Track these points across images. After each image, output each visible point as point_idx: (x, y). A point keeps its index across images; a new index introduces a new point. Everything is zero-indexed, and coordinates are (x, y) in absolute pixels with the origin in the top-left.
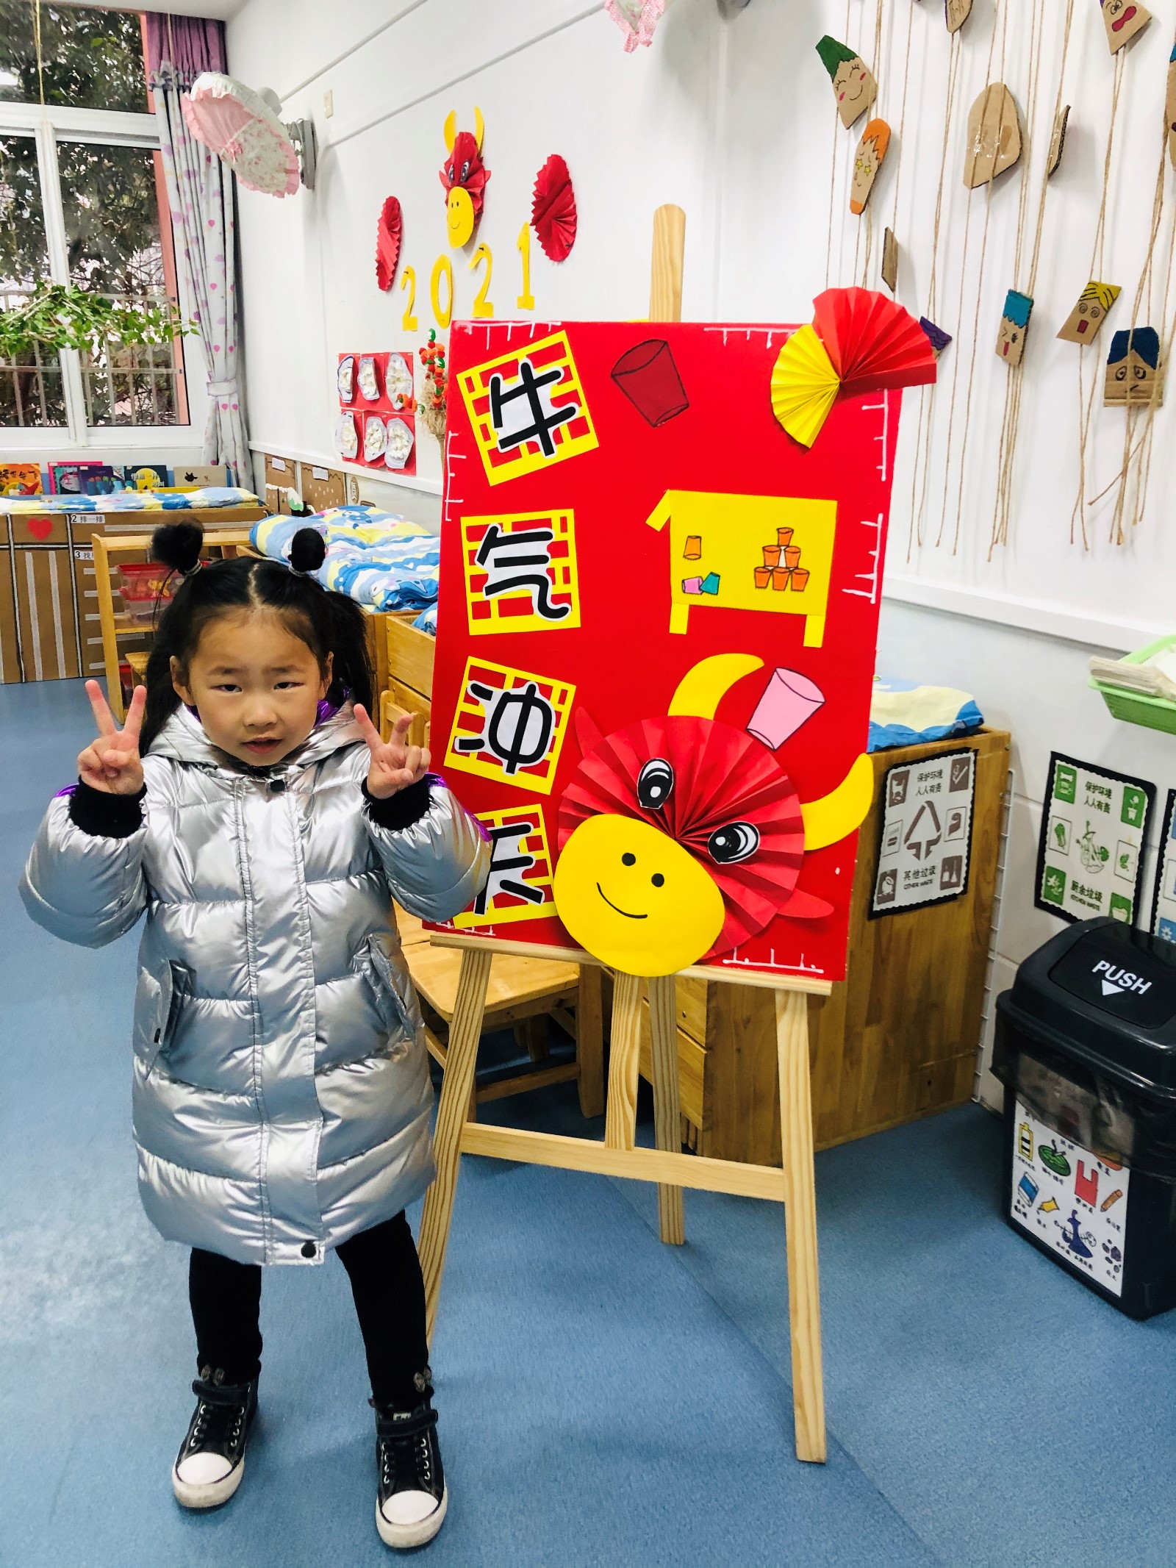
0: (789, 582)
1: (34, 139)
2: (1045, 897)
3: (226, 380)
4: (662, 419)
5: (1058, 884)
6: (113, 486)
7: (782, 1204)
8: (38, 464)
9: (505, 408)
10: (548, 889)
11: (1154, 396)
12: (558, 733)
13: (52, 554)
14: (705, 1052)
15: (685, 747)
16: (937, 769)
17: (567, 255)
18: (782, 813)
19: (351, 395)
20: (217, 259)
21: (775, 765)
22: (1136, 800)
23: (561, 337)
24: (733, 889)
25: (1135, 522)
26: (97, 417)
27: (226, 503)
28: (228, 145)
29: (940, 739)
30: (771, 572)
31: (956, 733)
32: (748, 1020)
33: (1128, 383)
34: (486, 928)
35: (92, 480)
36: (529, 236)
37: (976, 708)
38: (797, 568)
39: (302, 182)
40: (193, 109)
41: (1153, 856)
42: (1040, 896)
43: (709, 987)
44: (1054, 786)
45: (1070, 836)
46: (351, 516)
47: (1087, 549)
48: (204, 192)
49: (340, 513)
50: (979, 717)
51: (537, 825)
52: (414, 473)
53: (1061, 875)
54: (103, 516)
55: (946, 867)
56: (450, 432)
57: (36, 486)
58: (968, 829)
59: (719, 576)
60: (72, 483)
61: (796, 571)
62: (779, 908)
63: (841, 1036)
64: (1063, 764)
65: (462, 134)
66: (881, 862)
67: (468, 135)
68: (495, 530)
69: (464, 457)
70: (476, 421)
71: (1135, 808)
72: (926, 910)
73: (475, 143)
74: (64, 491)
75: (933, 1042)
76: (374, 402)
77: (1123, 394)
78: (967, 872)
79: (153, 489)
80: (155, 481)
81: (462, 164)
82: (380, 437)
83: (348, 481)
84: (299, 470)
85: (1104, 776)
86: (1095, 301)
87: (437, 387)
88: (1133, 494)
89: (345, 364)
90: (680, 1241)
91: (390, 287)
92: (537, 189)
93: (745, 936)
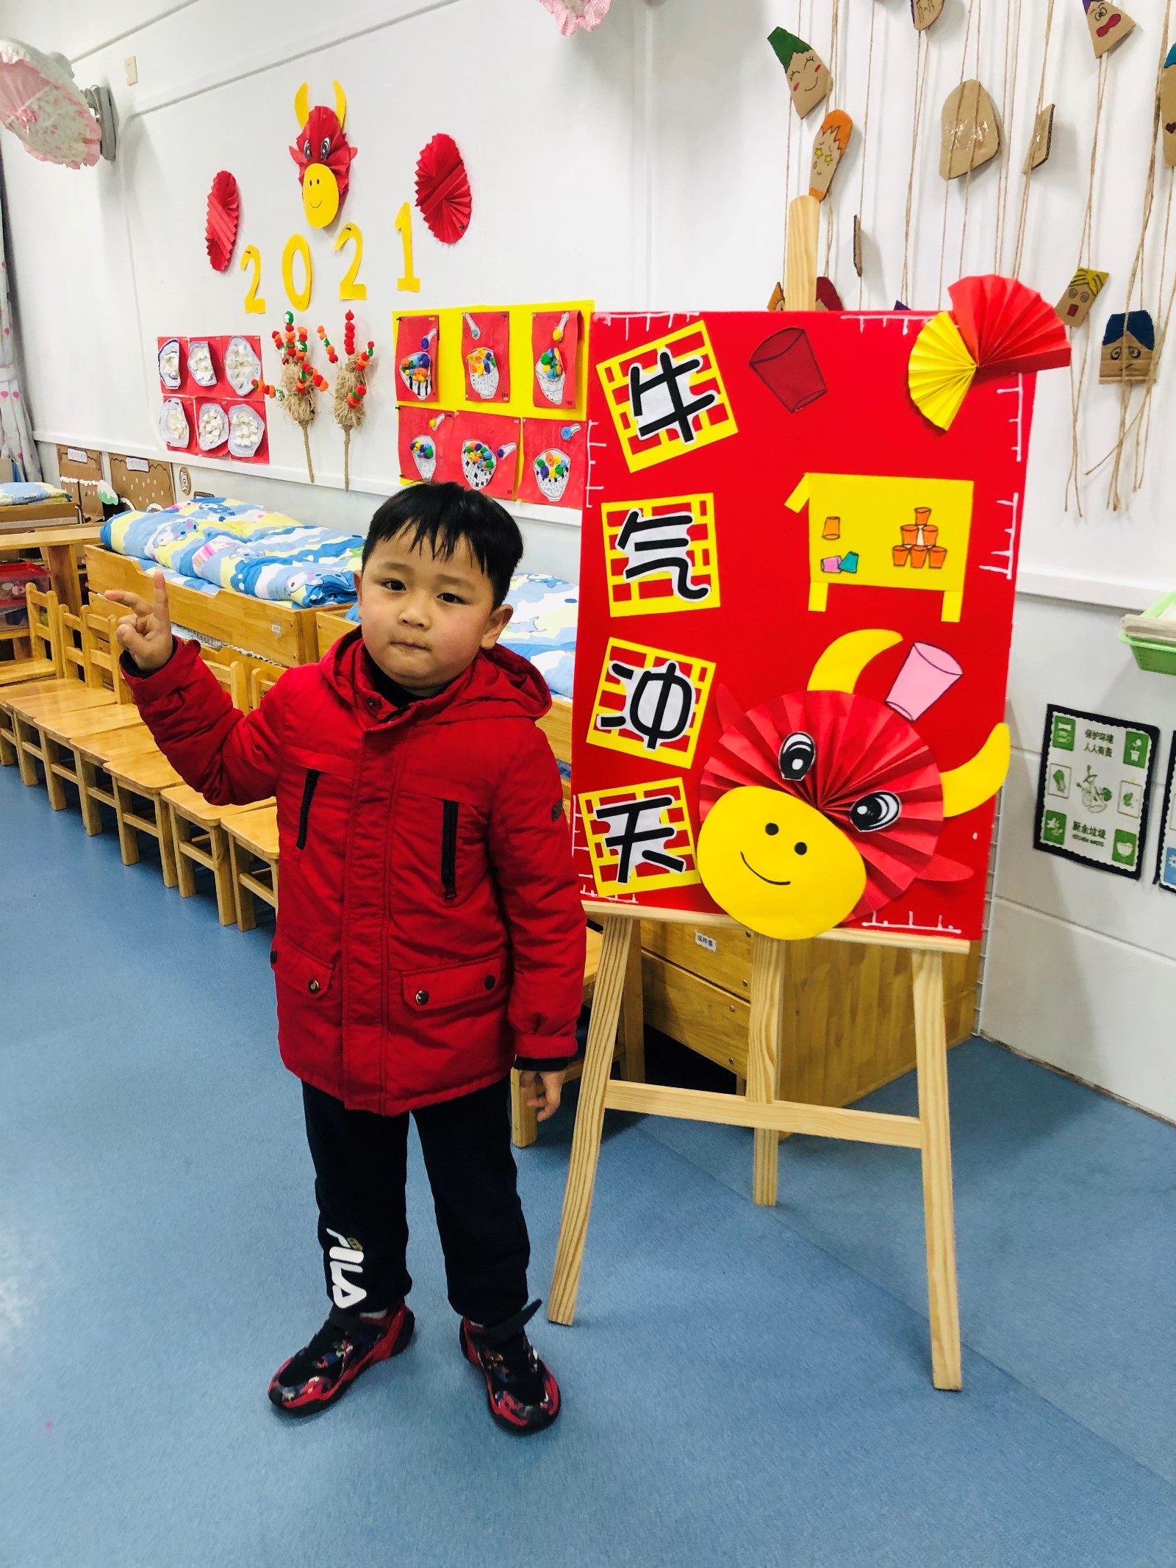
0: (927, 558)
2: (1045, 839)
4: (801, 404)
5: (1058, 825)
7: (919, 1151)
9: (644, 396)
10: (690, 857)
11: (1151, 374)
15: (826, 720)
18: (922, 782)
19: (179, 380)
21: (915, 737)
22: (1139, 743)
24: (874, 855)
25: (1135, 489)
27: (33, 500)
30: (910, 549)
33: (1124, 362)
36: (410, 217)
39: (101, 152)
41: (1159, 793)
42: (1040, 838)
44: (1052, 736)
45: (1070, 779)
46: (210, 509)
47: (1081, 516)
52: (267, 461)
53: (1061, 818)
59: (857, 555)
61: (934, 549)
62: (918, 872)
64: (1061, 715)
65: (318, 109)
67: (326, 109)
68: (635, 514)
69: (605, 445)
70: (615, 410)
71: (1137, 750)
73: (335, 118)
76: (210, 388)
77: (1119, 373)
81: (321, 140)
82: (219, 425)
83: (177, 471)
84: (106, 461)
85: (1104, 723)
86: (1086, 285)
87: (304, 373)
88: (1128, 465)
89: (168, 348)
90: (772, 1201)
91: (227, 267)
92: (420, 169)
93: (885, 901)
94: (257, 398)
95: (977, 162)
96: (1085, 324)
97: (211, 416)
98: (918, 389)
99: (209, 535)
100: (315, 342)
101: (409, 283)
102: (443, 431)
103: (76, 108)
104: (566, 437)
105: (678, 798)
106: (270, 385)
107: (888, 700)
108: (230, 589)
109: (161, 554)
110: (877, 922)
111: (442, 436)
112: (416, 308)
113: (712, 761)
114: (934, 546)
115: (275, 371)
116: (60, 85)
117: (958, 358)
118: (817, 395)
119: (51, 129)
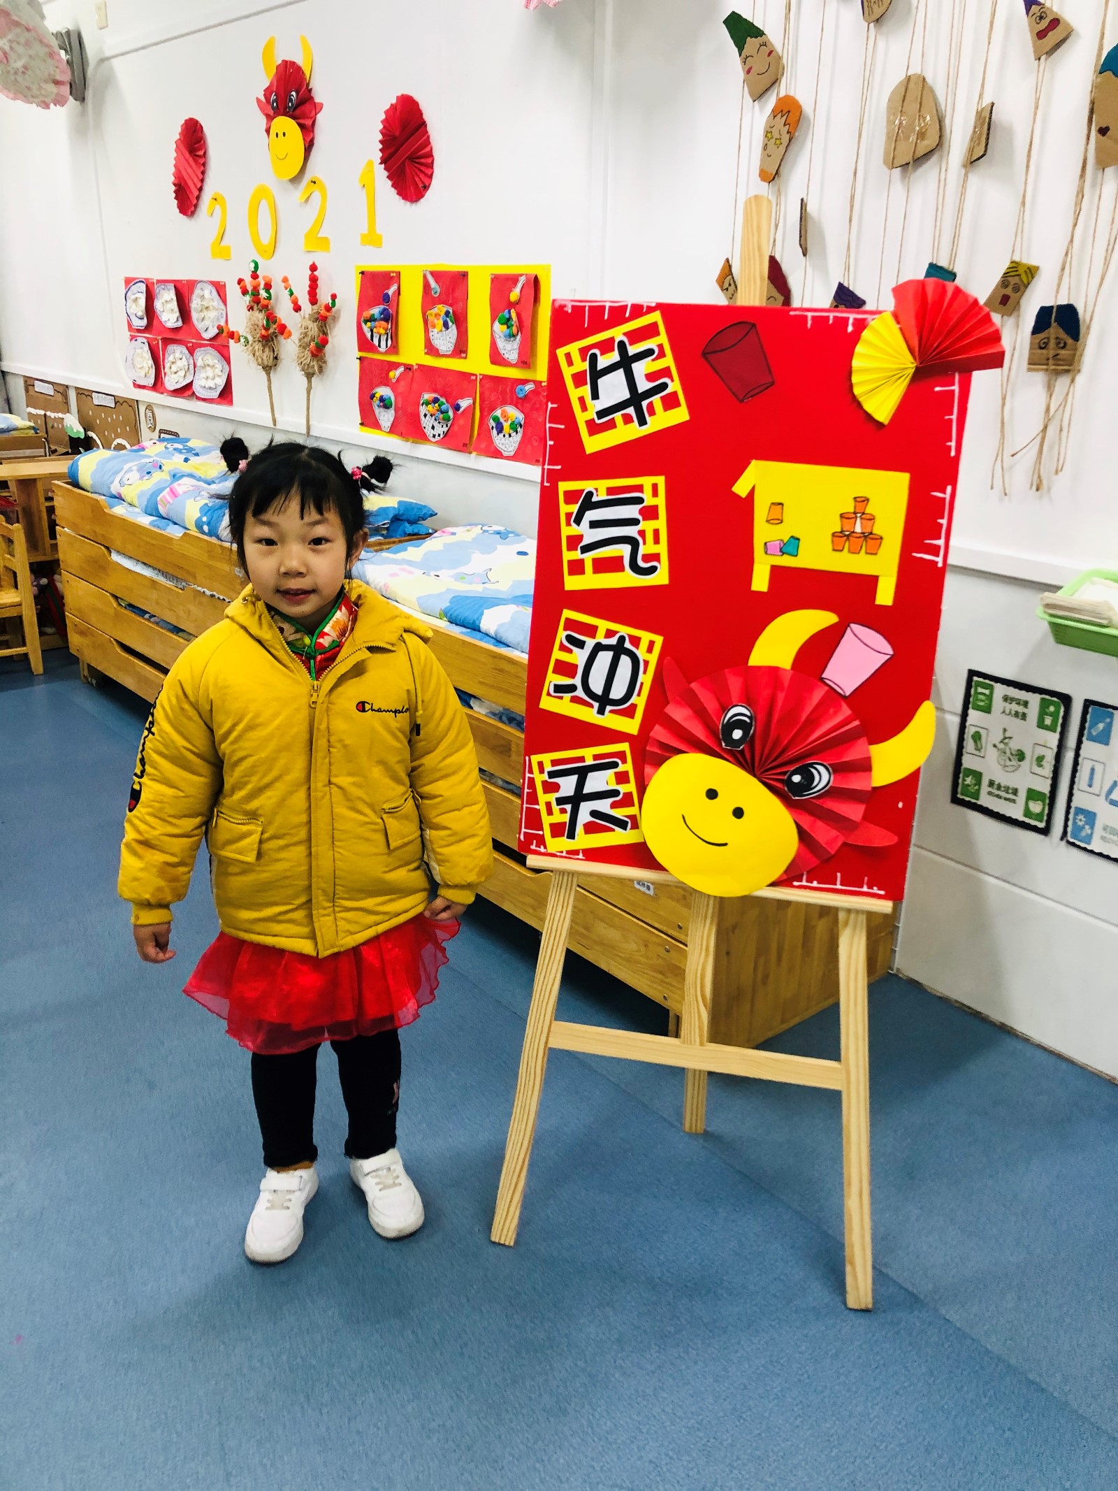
0: (864, 544)
2: (962, 794)
4: (751, 394)
5: (974, 782)
7: (840, 1092)
9: (602, 382)
10: (634, 817)
11: (1076, 364)
15: (765, 693)
18: (853, 754)
19: (145, 322)
21: (847, 711)
22: (1052, 709)
23: (657, 317)
24: (806, 820)
25: (1057, 472)
30: (848, 536)
36: (373, 174)
39: (71, 94)
41: (1069, 756)
42: (957, 793)
44: (971, 699)
45: (986, 743)
46: (175, 449)
47: (1006, 494)
53: (978, 776)
59: (798, 539)
61: (871, 536)
62: (847, 837)
64: (981, 680)
65: (285, 62)
67: (293, 63)
68: (590, 494)
69: (563, 426)
70: (573, 393)
71: (1051, 716)
73: (302, 73)
76: (176, 330)
77: (1045, 362)
81: (287, 93)
82: (184, 366)
83: (142, 409)
84: (72, 395)
85: (1021, 689)
86: (1017, 278)
87: (268, 320)
88: (1051, 448)
89: (134, 288)
90: (700, 1129)
91: (193, 213)
92: (384, 127)
93: (814, 862)
94: (221, 342)
95: (920, 152)
96: (1015, 314)
97: (176, 357)
98: (861, 384)
99: (174, 476)
100: (278, 290)
101: (372, 239)
102: (402, 383)
103: (47, 50)
104: (521, 395)
105: (624, 761)
106: (234, 330)
107: (824, 676)
108: (194, 532)
109: (125, 492)
110: (807, 881)
111: (402, 387)
112: (379, 263)
113: (657, 727)
114: (871, 533)
115: (241, 318)
116: (31, 27)
117: (899, 356)
118: (765, 386)
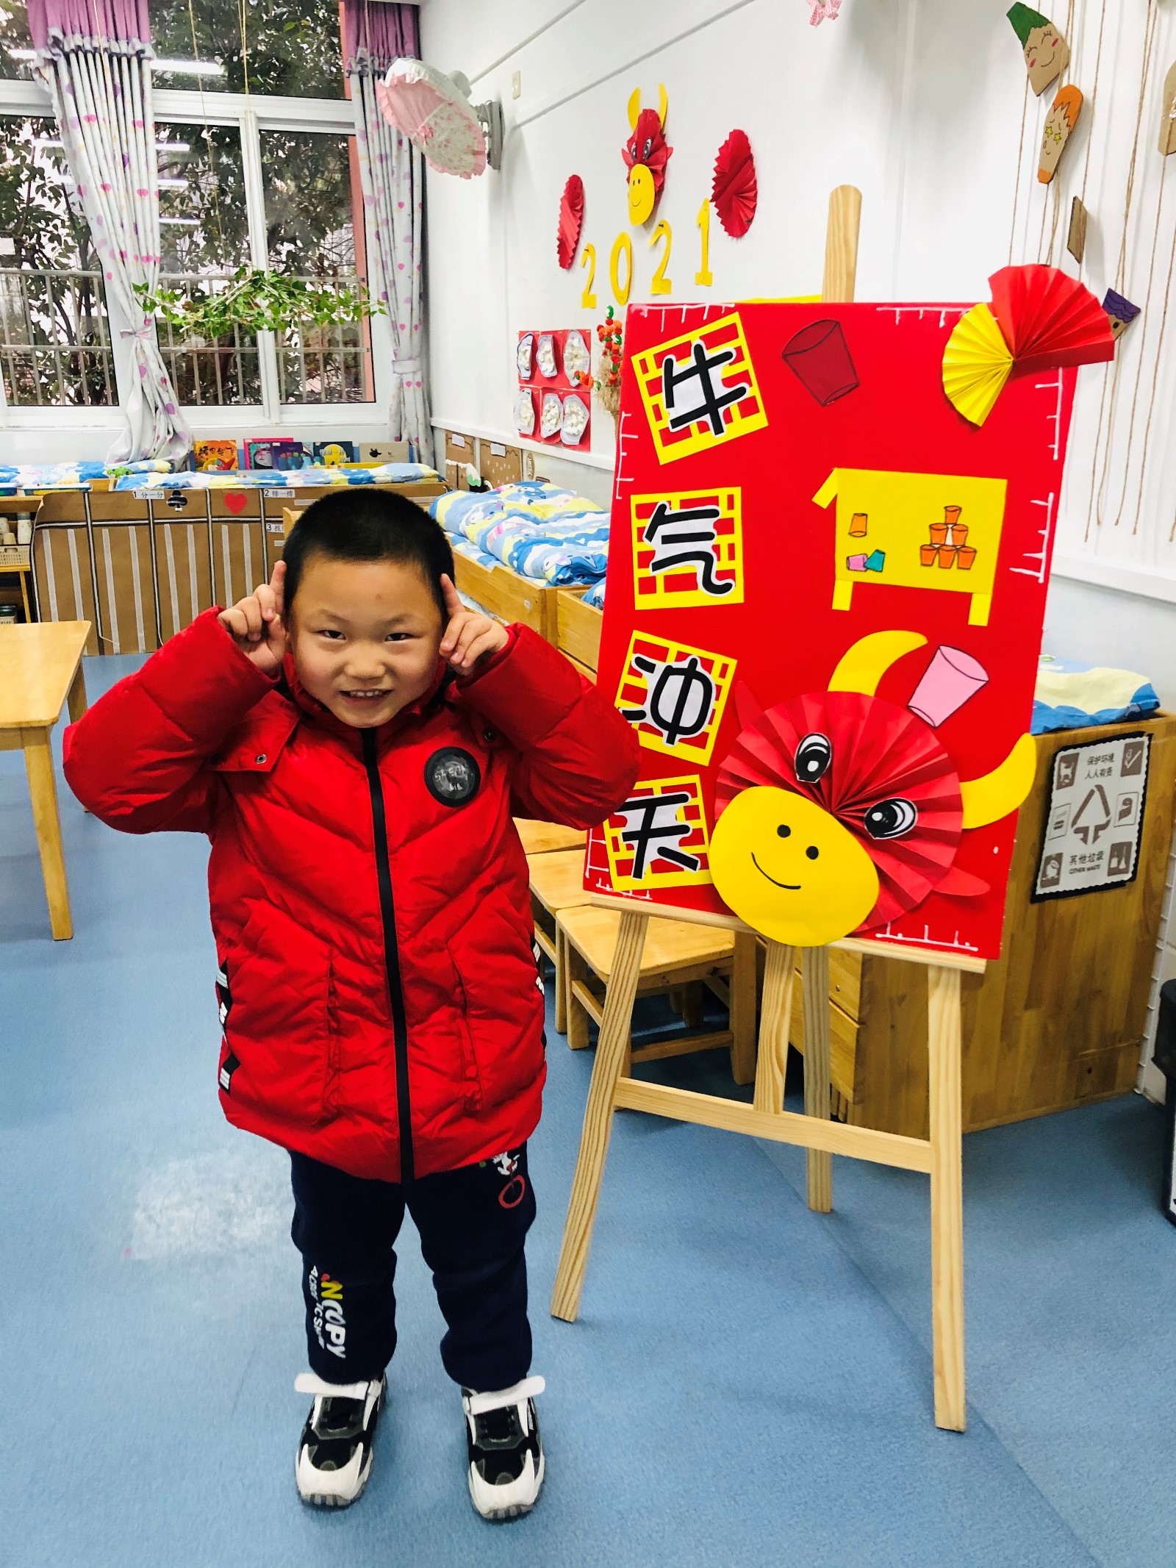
0: (956, 558)
1: (238, 128)
3: (410, 358)
4: (833, 397)
6: (303, 461)
7: (928, 1175)
8: (234, 441)
9: (677, 389)
10: (704, 857)
12: (718, 706)
13: (246, 526)
14: (857, 1026)
15: (845, 722)
16: (1109, 753)
17: (746, 231)
18: (940, 792)
20: (406, 240)
21: (935, 743)
23: (735, 318)
24: (889, 865)
26: (290, 394)
27: (408, 479)
28: (420, 128)
29: (1112, 723)
31: (1130, 717)
32: (903, 998)
34: (643, 892)
35: (283, 455)
36: (708, 212)
37: (1152, 691)
38: (964, 546)
39: (489, 162)
40: (388, 96)
43: (863, 964)
46: (526, 492)
48: (395, 176)
49: (515, 489)
50: (1154, 700)
51: (695, 795)
52: (588, 449)
54: (293, 490)
55: (1116, 853)
56: (623, 413)
57: (234, 460)
58: (1139, 815)
59: (884, 553)
60: (265, 459)
62: (934, 885)
63: (999, 1020)
65: (645, 111)
66: (1046, 845)
67: (652, 111)
68: (663, 507)
69: (636, 437)
70: (649, 401)
72: (1092, 896)
73: (658, 119)
74: (258, 467)
75: (1094, 1031)
76: (552, 379)
78: (1137, 859)
79: (340, 464)
80: (342, 457)
81: (645, 141)
82: (555, 414)
83: (525, 457)
84: (477, 446)
89: (525, 341)
90: (827, 1209)
91: (571, 264)
92: (718, 165)
93: (899, 911)
94: (585, 389)
97: (550, 402)
98: (952, 383)
99: (509, 516)
101: (704, 278)
103: (466, 123)
106: (593, 377)
109: (469, 530)
113: (728, 757)
115: (598, 364)
116: (455, 103)
117: (994, 351)
118: (848, 389)
119: (444, 143)
